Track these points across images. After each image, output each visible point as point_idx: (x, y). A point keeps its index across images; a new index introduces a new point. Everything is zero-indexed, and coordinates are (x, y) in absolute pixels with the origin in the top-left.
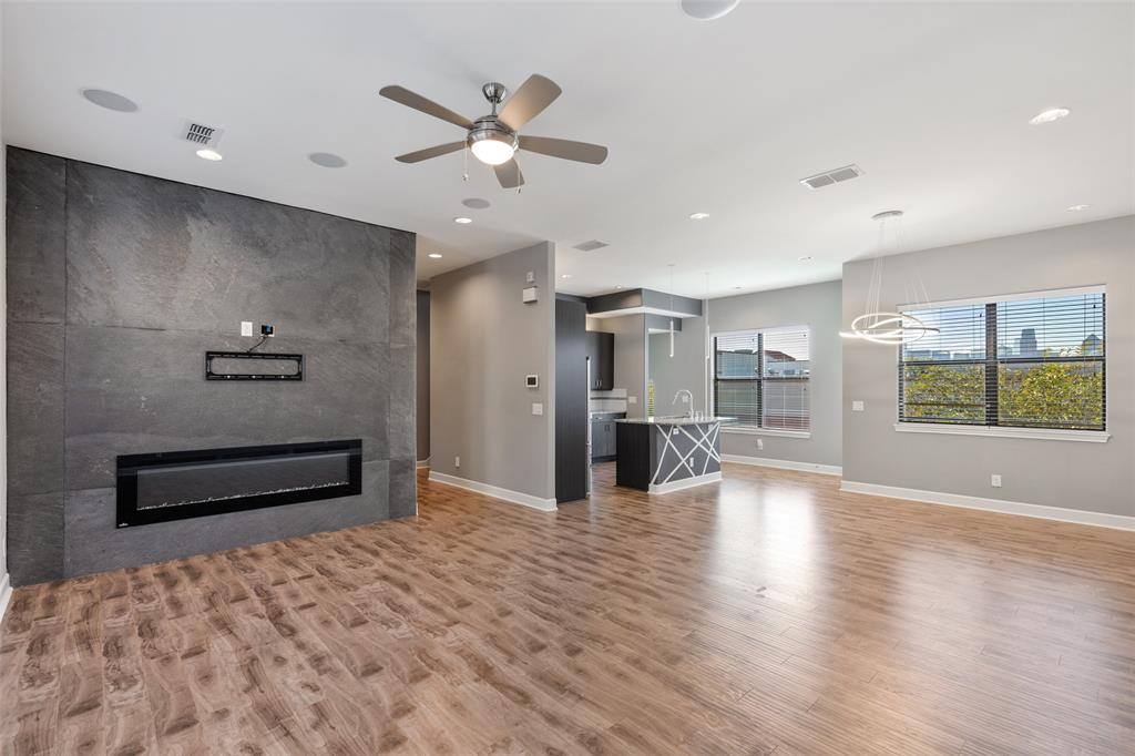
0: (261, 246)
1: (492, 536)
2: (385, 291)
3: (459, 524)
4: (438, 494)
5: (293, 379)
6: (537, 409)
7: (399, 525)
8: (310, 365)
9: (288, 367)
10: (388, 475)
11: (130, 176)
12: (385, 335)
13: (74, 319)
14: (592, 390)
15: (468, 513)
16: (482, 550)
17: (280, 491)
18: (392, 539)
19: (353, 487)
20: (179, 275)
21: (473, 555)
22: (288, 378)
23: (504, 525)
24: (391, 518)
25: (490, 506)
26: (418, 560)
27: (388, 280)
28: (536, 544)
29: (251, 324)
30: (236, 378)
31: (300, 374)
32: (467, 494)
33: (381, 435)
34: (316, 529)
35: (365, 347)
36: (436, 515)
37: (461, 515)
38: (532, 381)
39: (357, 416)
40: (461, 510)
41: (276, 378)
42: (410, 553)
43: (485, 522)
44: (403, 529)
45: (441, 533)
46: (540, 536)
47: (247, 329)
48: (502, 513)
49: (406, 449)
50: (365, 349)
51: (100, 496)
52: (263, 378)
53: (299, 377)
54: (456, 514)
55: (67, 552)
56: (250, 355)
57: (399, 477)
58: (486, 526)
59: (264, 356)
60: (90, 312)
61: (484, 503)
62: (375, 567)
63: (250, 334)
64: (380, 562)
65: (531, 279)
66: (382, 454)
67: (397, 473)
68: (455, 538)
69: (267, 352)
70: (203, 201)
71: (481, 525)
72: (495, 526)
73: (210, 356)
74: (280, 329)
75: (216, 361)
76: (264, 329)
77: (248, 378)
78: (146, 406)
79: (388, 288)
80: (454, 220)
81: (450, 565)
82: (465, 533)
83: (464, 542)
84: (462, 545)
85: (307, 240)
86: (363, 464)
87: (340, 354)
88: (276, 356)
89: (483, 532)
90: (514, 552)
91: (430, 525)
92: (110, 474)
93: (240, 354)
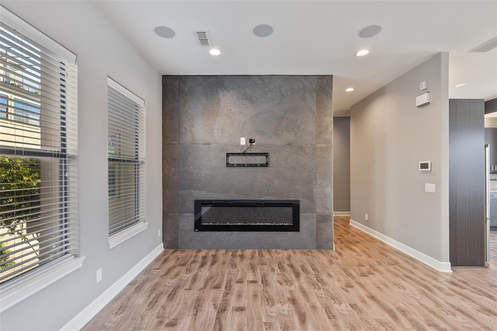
0: (249, 98)
1: (386, 285)
2: (313, 113)
3: (361, 265)
4: (353, 236)
5: (264, 166)
6: (430, 188)
7: (321, 255)
8: (272, 158)
9: (261, 160)
10: (315, 223)
11: (199, 77)
12: (313, 140)
13: (181, 142)
14: (491, 173)
15: (369, 256)
16: (373, 298)
17: (258, 224)
18: (312, 266)
19: (295, 227)
20: (216, 118)
21: (364, 301)
22: (262, 165)
23: (397, 275)
24: (317, 248)
25: (387, 254)
26: (322, 291)
27: (315, 107)
28: (427, 308)
29: (245, 138)
30: (239, 165)
31: (267, 163)
32: (372, 240)
33: (311, 198)
34: (276, 247)
35: (302, 147)
36: (346, 253)
37: (364, 257)
38: (424, 166)
39: (297, 187)
40: (365, 252)
41: (256, 165)
42: (318, 283)
43: (381, 268)
44: (322, 258)
45: (345, 270)
46: (434, 301)
47: (243, 141)
48: (397, 263)
49: (327, 208)
50: (301, 148)
51: (189, 216)
52: (250, 165)
53: (266, 165)
54: (361, 256)
55: (179, 238)
56: (244, 154)
57: (322, 224)
58: (381, 273)
59: (250, 154)
60: (187, 139)
61: (384, 250)
62: (292, 288)
63: (244, 144)
64: (296, 284)
65: (424, 87)
66: (312, 210)
67: (321, 222)
68: (353, 278)
69: (252, 152)
70: (225, 82)
71: (377, 270)
72: (389, 275)
73: (228, 155)
74: (258, 140)
75: (231, 157)
76: (251, 141)
77: (243, 166)
78: (204, 179)
79: (315, 111)
80: (355, 54)
81: (343, 307)
82: (363, 275)
83: (360, 284)
84: (357, 286)
85: (270, 91)
86: (300, 214)
87: (287, 151)
88: (256, 154)
89: (376, 278)
90: (403, 312)
91: (339, 260)
92: (192, 207)
93: (240, 154)
